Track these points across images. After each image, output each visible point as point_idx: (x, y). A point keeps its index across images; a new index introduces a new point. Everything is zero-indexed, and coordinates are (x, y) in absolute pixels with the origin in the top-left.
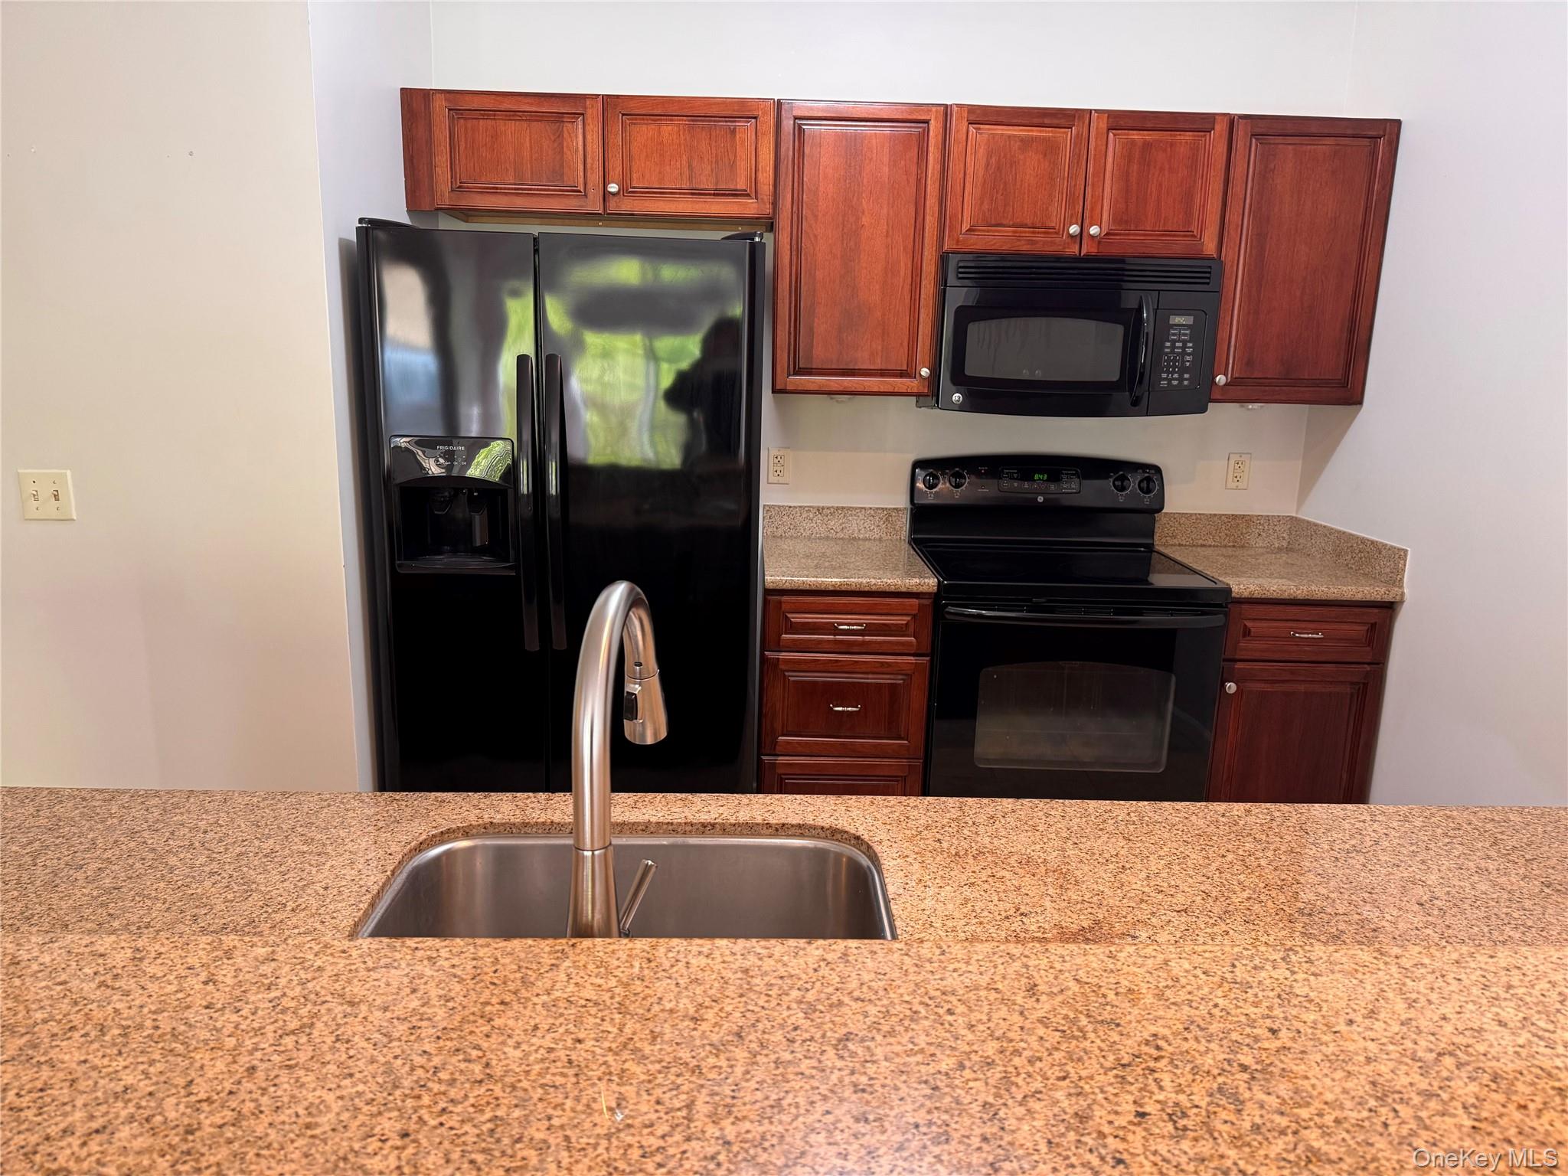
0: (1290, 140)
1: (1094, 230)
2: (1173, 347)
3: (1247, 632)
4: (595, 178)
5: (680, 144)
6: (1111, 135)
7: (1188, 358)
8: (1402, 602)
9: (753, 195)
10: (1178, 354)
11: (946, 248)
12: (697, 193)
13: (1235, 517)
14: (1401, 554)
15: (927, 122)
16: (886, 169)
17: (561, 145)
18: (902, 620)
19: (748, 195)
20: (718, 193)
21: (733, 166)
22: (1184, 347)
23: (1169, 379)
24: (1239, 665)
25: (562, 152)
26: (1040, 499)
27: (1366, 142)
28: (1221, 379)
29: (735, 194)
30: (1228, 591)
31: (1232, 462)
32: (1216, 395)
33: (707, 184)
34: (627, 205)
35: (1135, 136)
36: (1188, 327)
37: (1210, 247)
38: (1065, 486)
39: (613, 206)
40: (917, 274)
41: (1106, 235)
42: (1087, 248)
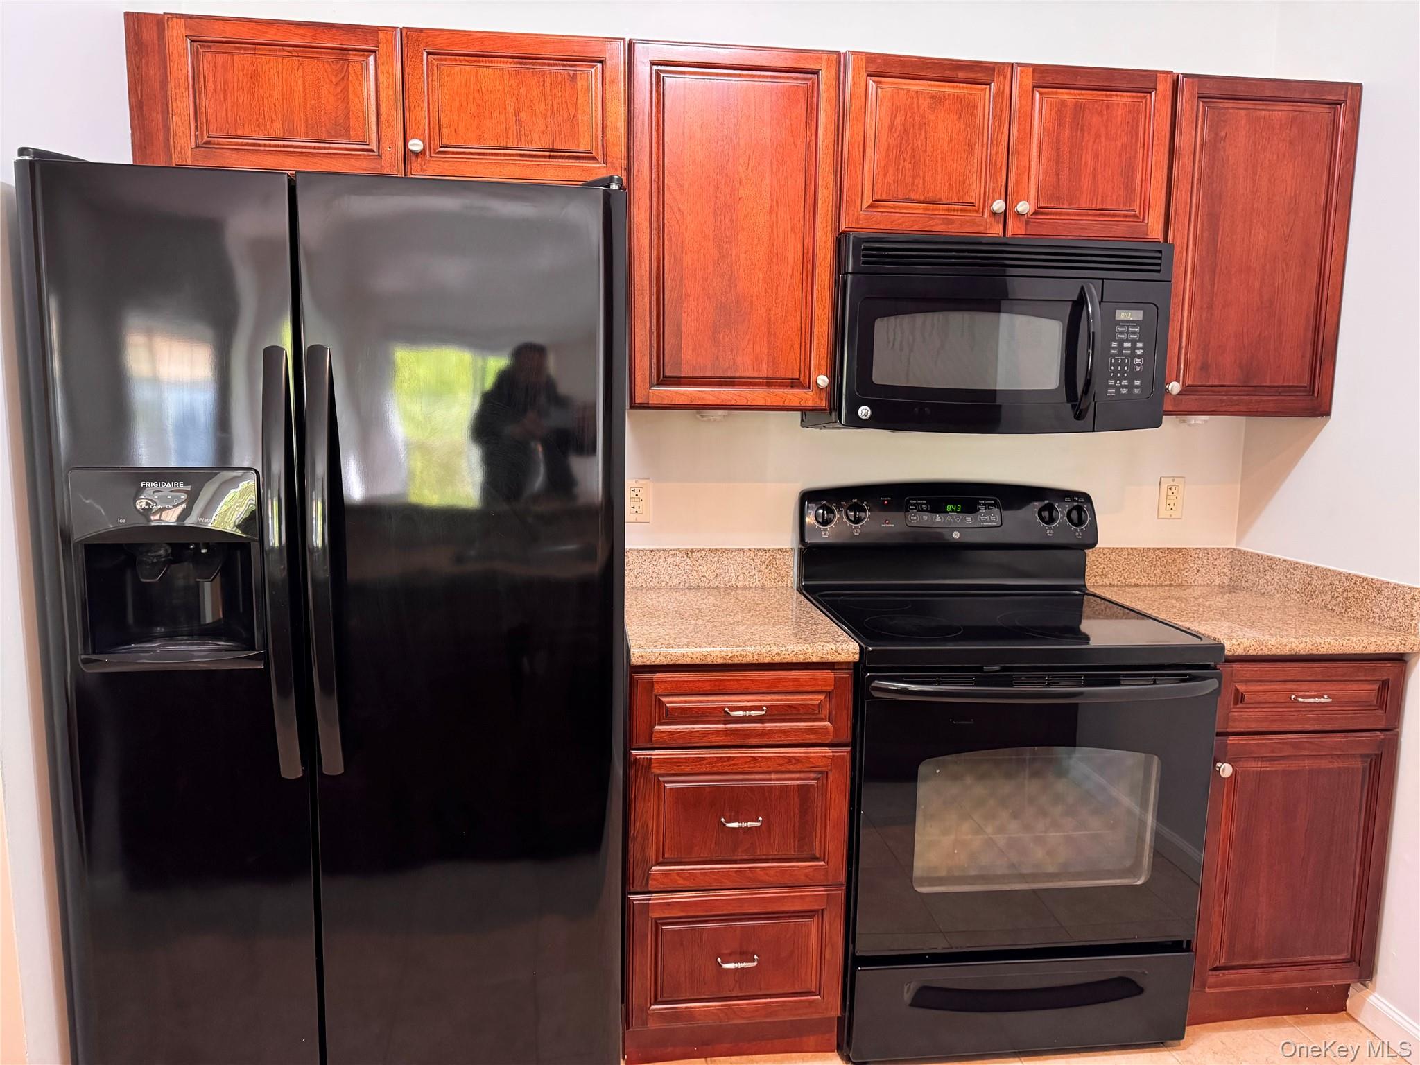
0: (1243, 104)
1: (1023, 207)
2: (1121, 348)
3: (1239, 698)
4: (392, 132)
5: (504, 92)
6: (1037, 95)
7: (1138, 361)
9: (600, 158)
10: (1127, 356)
11: (843, 228)
12: (528, 154)
13: (1170, 551)
14: (1408, 592)
15: (816, 72)
16: (767, 130)
17: (345, 90)
18: (815, 700)
19: (594, 158)
20: (554, 156)
21: (573, 121)
22: (1133, 348)
23: (1115, 387)
24: (1232, 740)
25: (346, 100)
26: (956, 535)
27: (1324, 109)
28: (1175, 387)
29: (576, 156)
30: (1222, 647)
31: (1164, 487)
32: (1168, 406)
33: (538, 141)
34: (434, 168)
35: (1065, 95)
36: (1137, 323)
37: (1155, 229)
38: (983, 518)
39: (416, 168)
40: (809, 258)
41: (1036, 213)
42: (1015, 229)
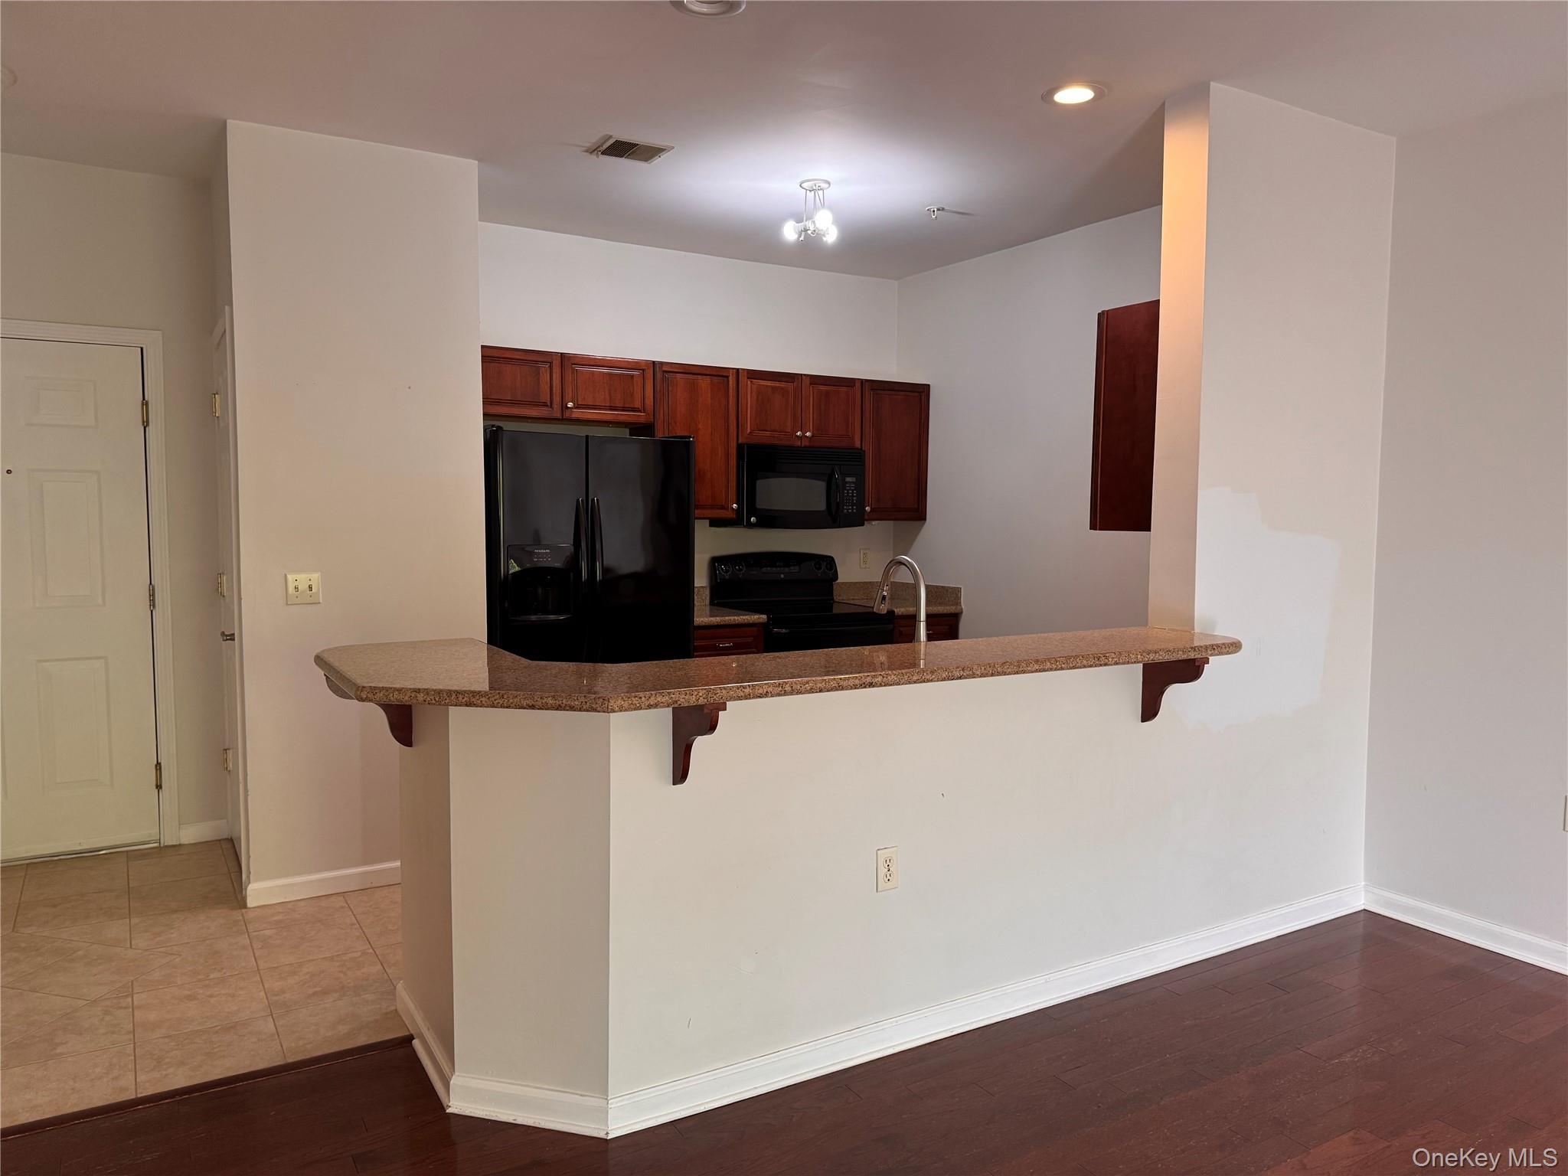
0: (887, 393)
1: (808, 434)
2: (848, 493)
4: (557, 399)
5: (604, 383)
6: (811, 388)
7: (854, 498)
8: (962, 612)
9: (643, 411)
10: (850, 496)
11: (740, 441)
12: (612, 408)
13: (866, 583)
14: (959, 590)
15: (728, 377)
16: (710, 401)
17: (538, 379)
18: (750, 640)
19: (640, 411)
20: (624, 409)
21: (632, 395)
22: (853, 493)
23: (848, 509)
25: (537, 383)
26: (782, 576)
27: (916, 394)
28: (868, 509)
29: (634, 410)
30: (894, 611)
31: (862, 553)
32: (866, 517)
33: (619, 404)
34: (578, 414)
35: (822, 388)
36: (853, 482)
37: (858, 444)
38: (792, 568)
39: (567, 414)
40: (727, 454)
41: (813, 436)
42: (805, 443)
